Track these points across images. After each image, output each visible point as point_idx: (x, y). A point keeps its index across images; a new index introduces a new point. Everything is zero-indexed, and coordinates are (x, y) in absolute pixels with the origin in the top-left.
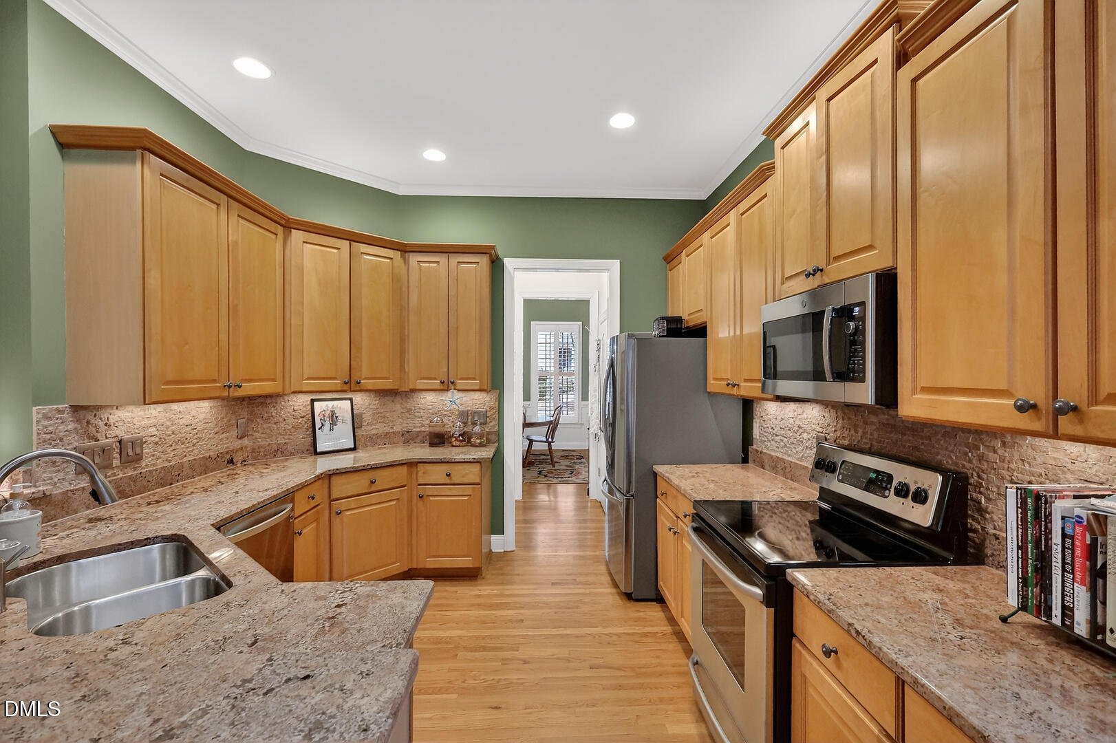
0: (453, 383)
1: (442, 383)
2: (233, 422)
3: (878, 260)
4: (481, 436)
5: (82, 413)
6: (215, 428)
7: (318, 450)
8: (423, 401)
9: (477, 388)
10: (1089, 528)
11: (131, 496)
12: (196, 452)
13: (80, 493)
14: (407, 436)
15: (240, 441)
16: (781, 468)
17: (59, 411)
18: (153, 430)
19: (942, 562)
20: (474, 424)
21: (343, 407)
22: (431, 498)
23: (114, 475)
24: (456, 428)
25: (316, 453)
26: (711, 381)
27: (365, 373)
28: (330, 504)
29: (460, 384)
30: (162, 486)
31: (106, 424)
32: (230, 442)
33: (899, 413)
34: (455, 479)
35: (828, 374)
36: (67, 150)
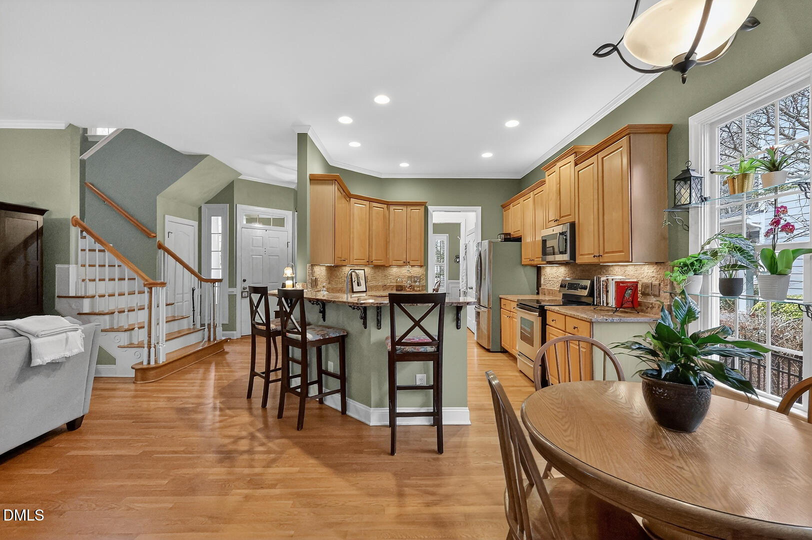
0: (408, 262)
1: (404, 262)
2: (330, 276)
3: (571, 219)
4: (419, 287)
7: (354, 291)
9: (420, 264)
10: (606, 282)
16: (551, 292)
17: (310, 266)
20: (415, 282)
21: (361, 273)
24: (408, 283)
25: (353, 292)
26: (523, 260)
29: (412, 263)
33: (577, 262)
35: (558, 252)
36: (312, 181)
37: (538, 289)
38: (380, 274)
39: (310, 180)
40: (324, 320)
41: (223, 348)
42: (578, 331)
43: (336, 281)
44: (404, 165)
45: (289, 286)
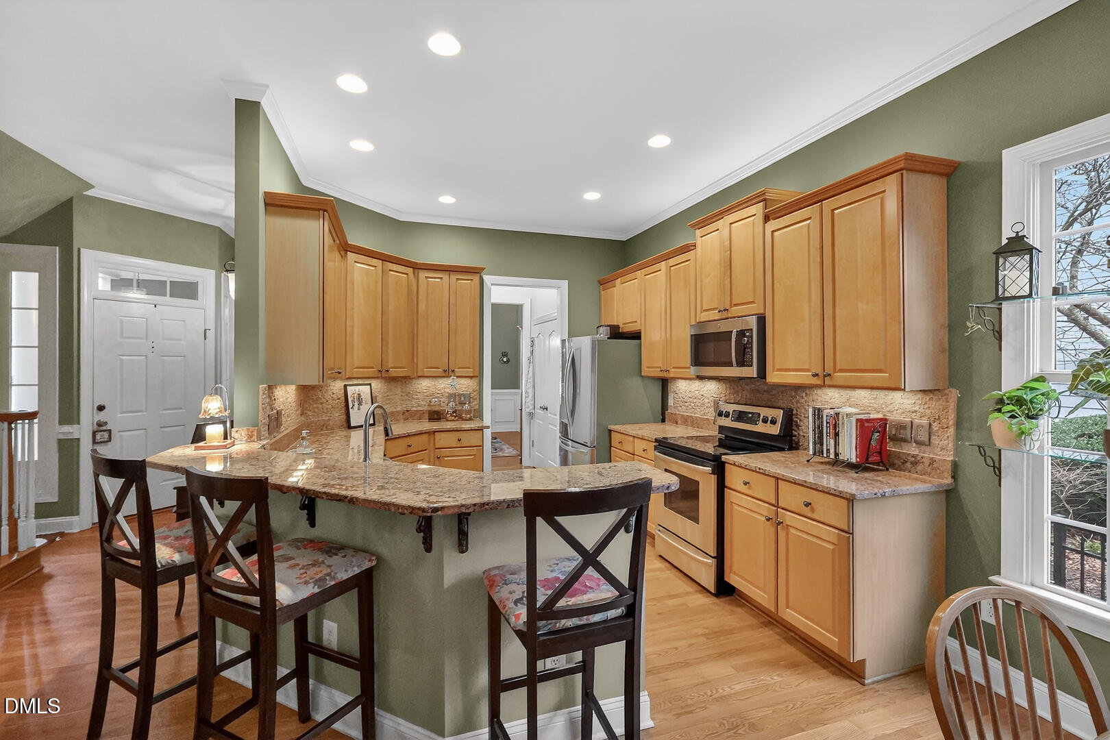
0: (452, 371)
1: (444, 371)
3: (756, 308)
4: (469, 412)
5: (270, 391)
7: (351, 425)
8: (419, 386)
9: (472, 374)
10: (834, 418)
19: (781, 449)
20: (462, 403)
21: (365, 390)
22: (446, 459)
24: (449, 407)
25: (350, 427)
26: (644, 369)
27: (390, 365)
29: (459, 372)
31: (274, 400)
33: (767, 381)
34: (464, 443)
35: (734, 363)
36: (268, 208)
37: (663, 414)
38: (398, 390)
39: (266, 204)
40: (312, 524)
41: (40, 566)
42: (813, 510)
43: (314, 408)
44: (447, 199)
45: (214, 438)
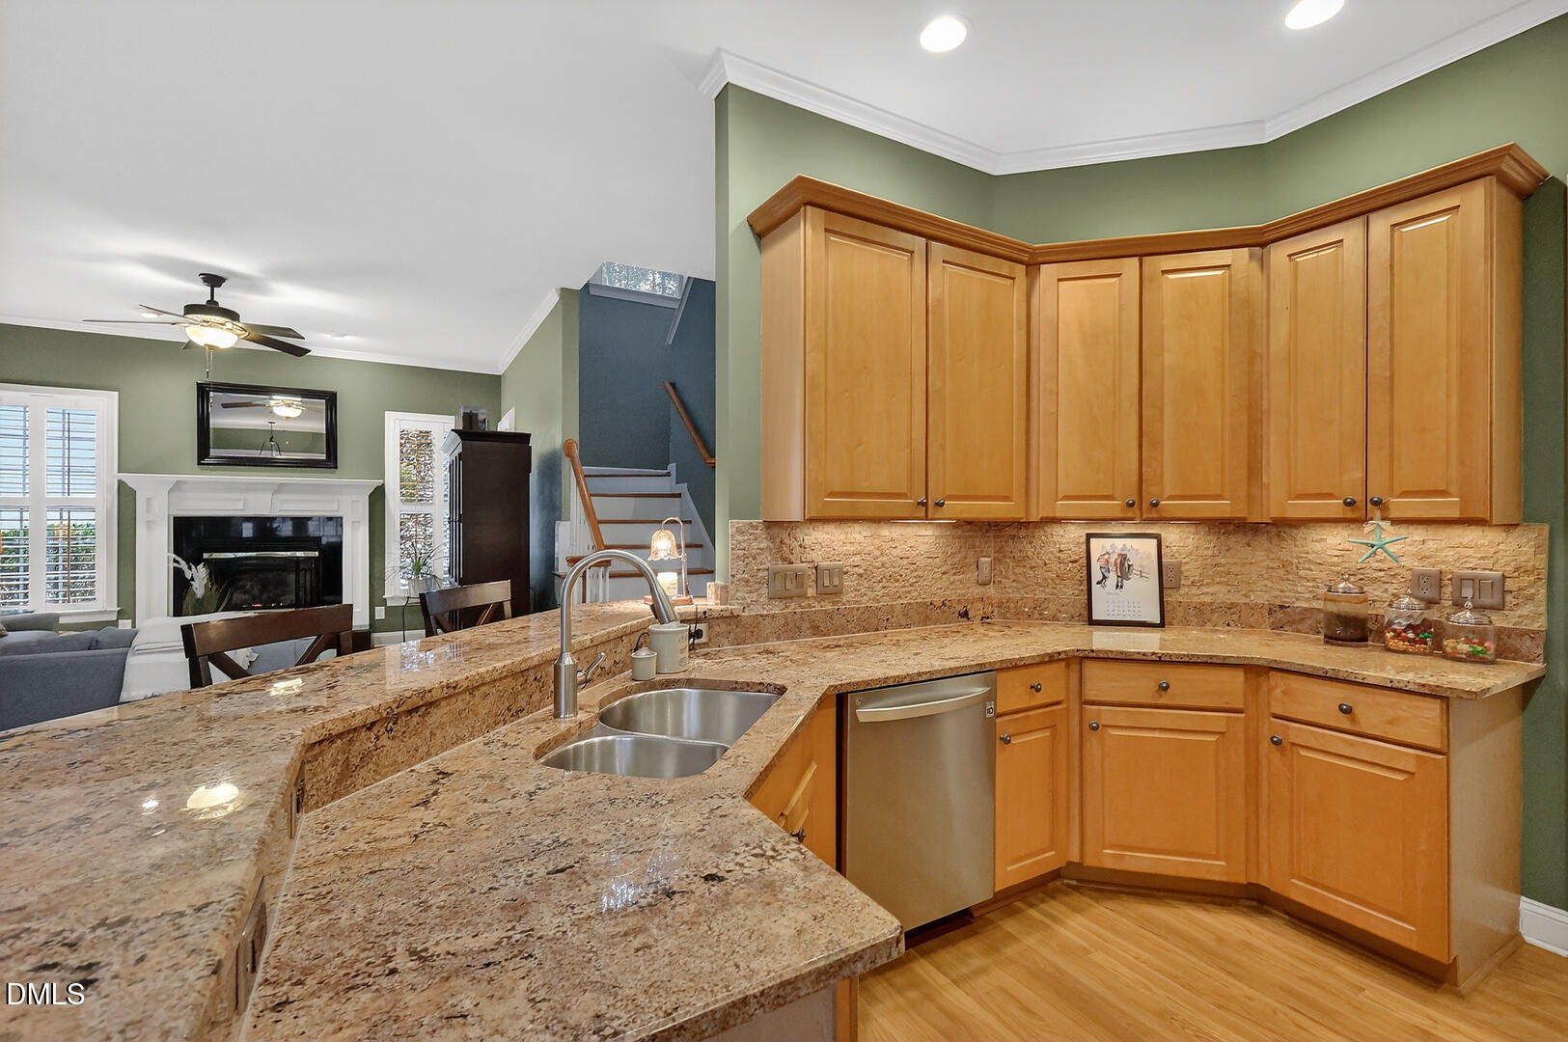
0: (1377, 503)
1: (1350, 504)
2: (970, 560)
5: (775, 531)
6: (942, 566)
7: (1095, 618)
8: (1318, 547)
9: (1456, 514)
11: (825, 635)
12: (915, 594)
13: (770, 620)
14: (1280, 615)
15: (981, 589)
17: (751, 526)
18: (856, 559)
20: (1459, 605)
22: (1304, 753)
23: (810, 606)
24: (1399, 609)
27: (1162, 486)
28: (1081, 708)
30: (866, 630)
31: (800, 546)
32: (964, 588)
34: (1367, 725)
36: (763, 240)
39: (757, 237)
43: (1016, 575)
